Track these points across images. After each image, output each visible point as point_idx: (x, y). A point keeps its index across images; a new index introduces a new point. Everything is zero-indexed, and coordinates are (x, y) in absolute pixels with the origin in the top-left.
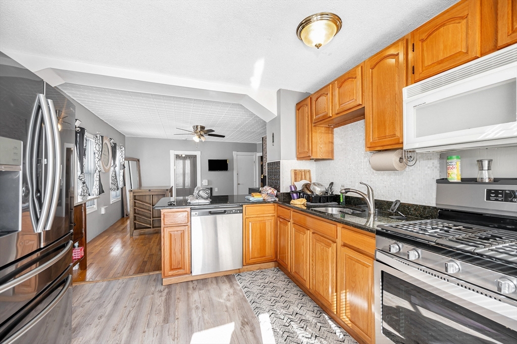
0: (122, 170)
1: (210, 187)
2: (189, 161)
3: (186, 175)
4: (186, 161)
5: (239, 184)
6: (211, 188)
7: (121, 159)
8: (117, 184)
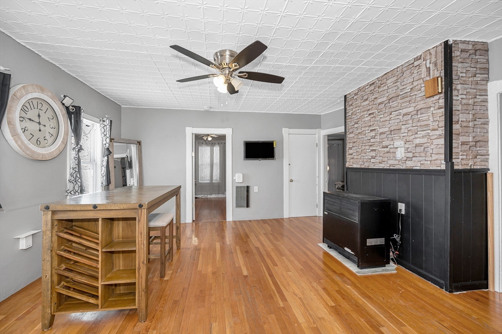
0: (106, 158)
1: (246, 185)
2: (218, 148)
3: (214, 166)
4: (215, 148)
5: (291, 181)
6: (248, 187)
7: (104, 138)
8: (81, 183)
